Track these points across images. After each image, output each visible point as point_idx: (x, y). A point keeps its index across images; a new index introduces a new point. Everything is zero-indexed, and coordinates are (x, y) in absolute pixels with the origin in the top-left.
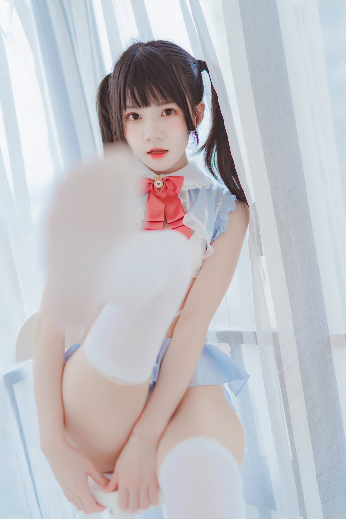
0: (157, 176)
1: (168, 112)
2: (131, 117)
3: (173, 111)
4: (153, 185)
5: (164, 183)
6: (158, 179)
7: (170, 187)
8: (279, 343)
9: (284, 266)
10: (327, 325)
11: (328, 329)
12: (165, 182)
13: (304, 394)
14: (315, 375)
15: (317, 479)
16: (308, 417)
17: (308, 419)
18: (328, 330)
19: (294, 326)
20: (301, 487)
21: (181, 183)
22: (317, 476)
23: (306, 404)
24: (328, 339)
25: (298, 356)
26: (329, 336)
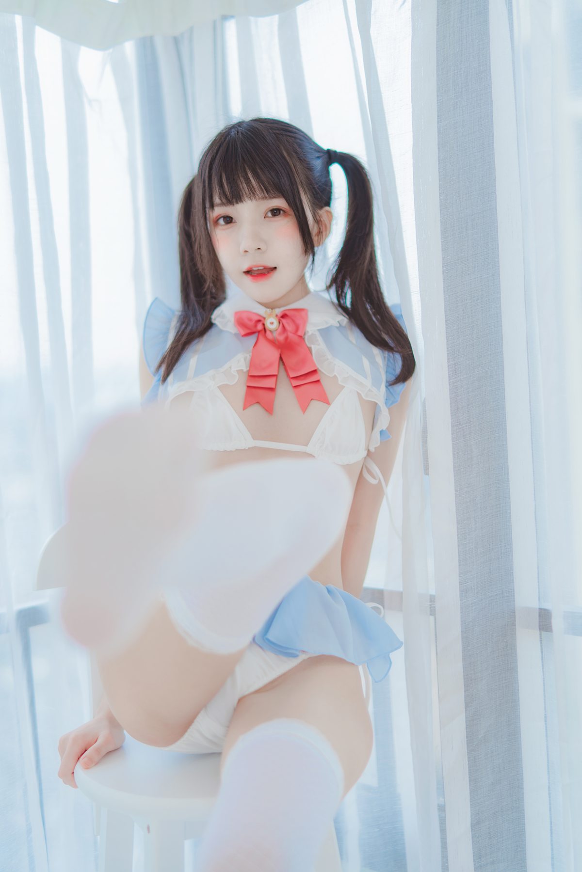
0: (269, 311)
1: (276, 212)
2: (221, 221)
3: (282, 212)
4: (264, 325)
5: (279, 323)
6: (270, 315)
7: (290, 327)
8: (435, 607)
9: (456, 491)
10: (514, 591)
11: (514, 598)
12: (281, 319)
13: (465, 691)
14: (486, 666)
15: (472, 828)
16: (466, 729)
17: (467, 731)
18: (514, 600)
19: (460, 585)
20: (446, 839)
21: (305, 322)
22: (471, 824)
23: (466, 709)
24: (512, 613)
25: (462, 632)
26: (514, 609)
